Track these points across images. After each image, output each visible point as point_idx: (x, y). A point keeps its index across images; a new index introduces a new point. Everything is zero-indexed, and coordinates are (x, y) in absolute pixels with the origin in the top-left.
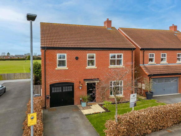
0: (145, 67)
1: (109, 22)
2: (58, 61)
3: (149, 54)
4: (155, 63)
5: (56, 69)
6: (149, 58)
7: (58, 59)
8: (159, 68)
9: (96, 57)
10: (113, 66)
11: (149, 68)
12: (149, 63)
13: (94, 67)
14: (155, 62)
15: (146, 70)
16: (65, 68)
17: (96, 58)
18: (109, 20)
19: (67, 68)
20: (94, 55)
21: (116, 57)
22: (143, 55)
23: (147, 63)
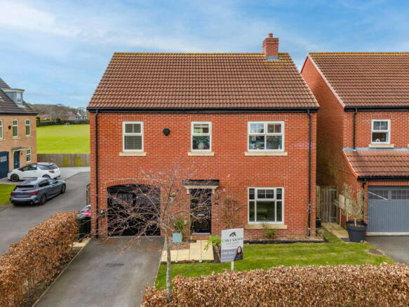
0: (357, 155)
1: (272, 43)
2: (125, 137)
3: (373, 121)
4: (392, 146)
5: (121, 154)
6: (373, 131)
7: (124, 134)
8: (400, 159)
9: (213, 129)
10: (258, 150)
11: (366, 159)
12: (370, 146)
13: (209, 152)
14: (391, 143)
15: (357, 164)
16: (141, 152)
17: (213, 132)
18: (274, 37)
19: (145, 154)
20: (208, 125)
21: (266, 128)
22: (351, 123)
23: (367, 146)
